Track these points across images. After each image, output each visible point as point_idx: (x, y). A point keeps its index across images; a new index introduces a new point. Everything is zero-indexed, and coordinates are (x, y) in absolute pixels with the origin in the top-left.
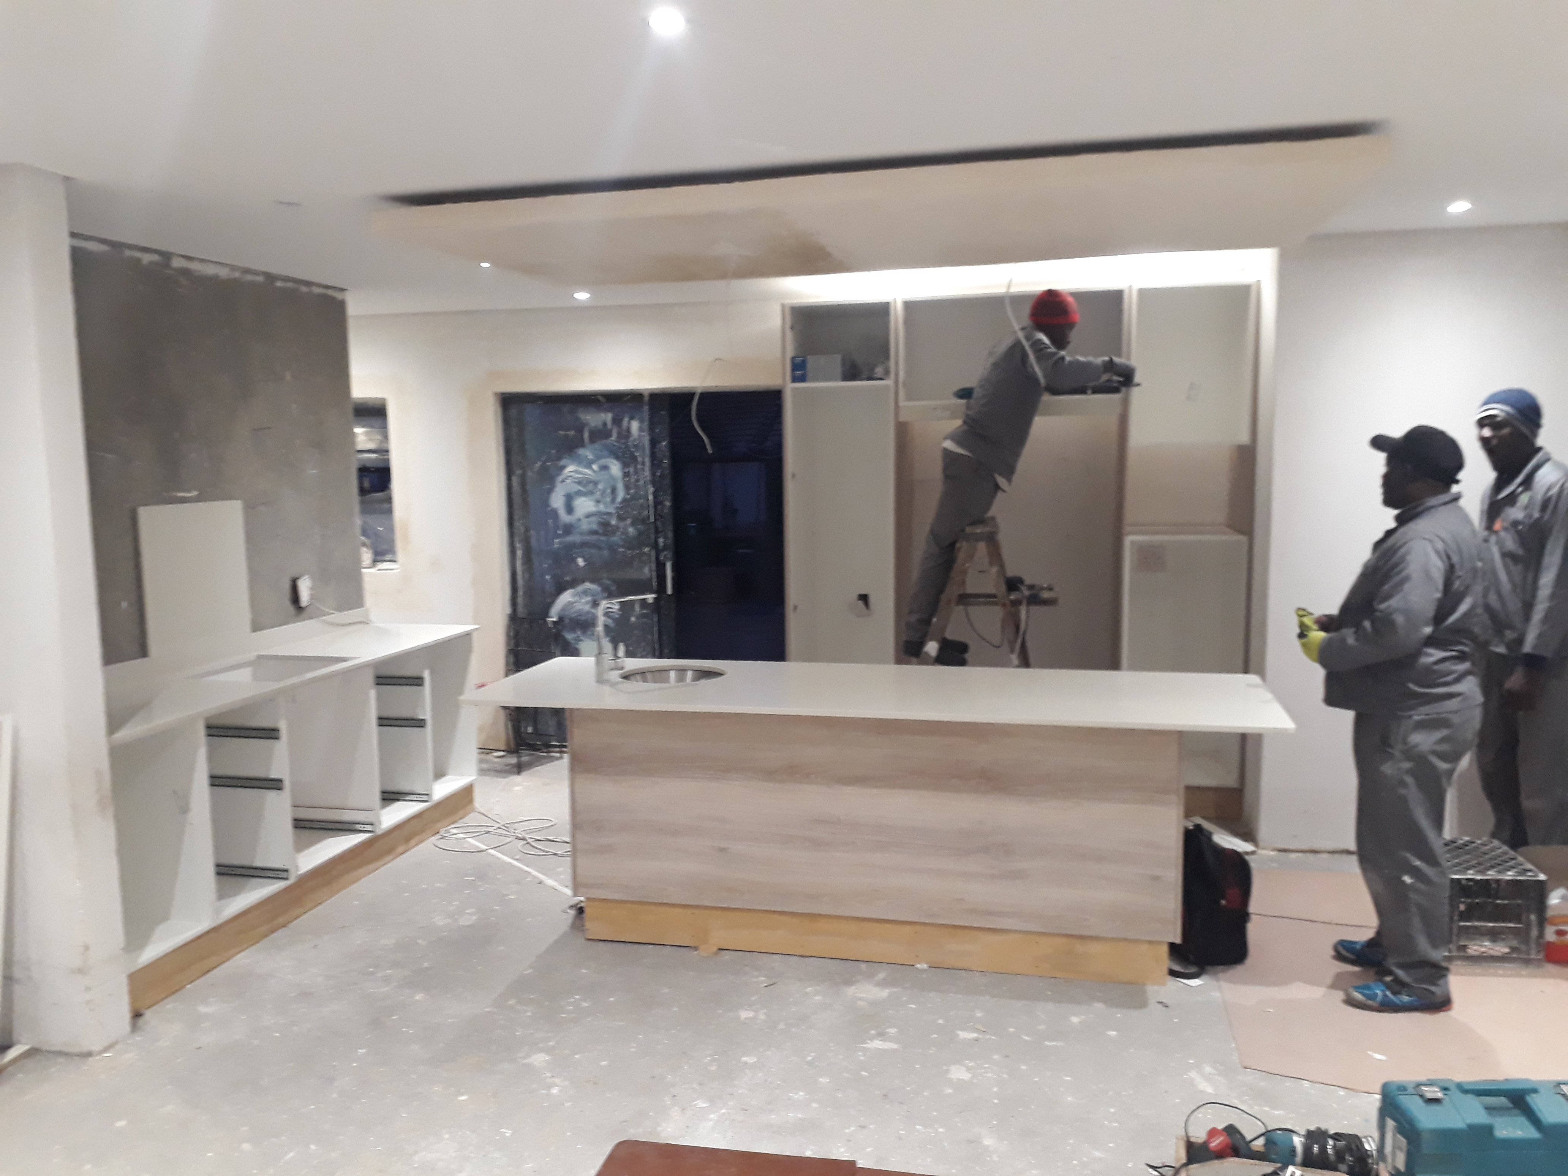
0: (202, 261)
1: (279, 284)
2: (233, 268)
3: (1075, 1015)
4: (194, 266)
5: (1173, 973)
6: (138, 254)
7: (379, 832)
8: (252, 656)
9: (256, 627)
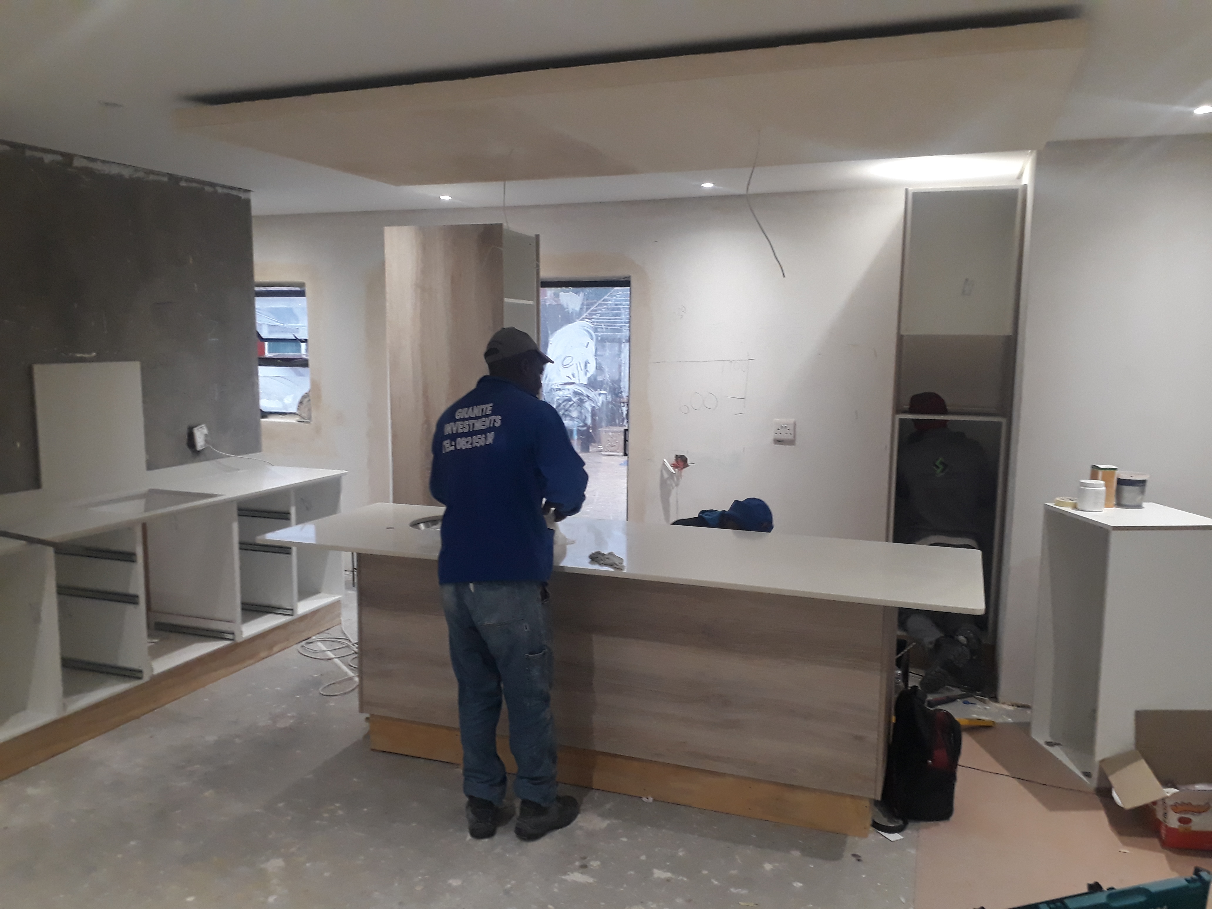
0: (103, 162)
1: (183, 184)
2: (136, 169)
3: (770, 862)
4: (97, 166)
5: (877, 826)
6: (39, 155)
7: (239, 640)
8: (144, 489)
9: (151, 466)
